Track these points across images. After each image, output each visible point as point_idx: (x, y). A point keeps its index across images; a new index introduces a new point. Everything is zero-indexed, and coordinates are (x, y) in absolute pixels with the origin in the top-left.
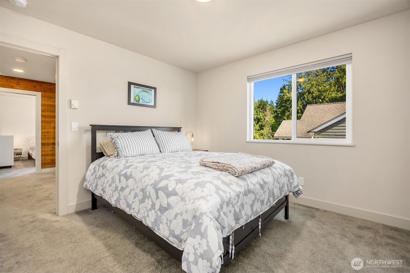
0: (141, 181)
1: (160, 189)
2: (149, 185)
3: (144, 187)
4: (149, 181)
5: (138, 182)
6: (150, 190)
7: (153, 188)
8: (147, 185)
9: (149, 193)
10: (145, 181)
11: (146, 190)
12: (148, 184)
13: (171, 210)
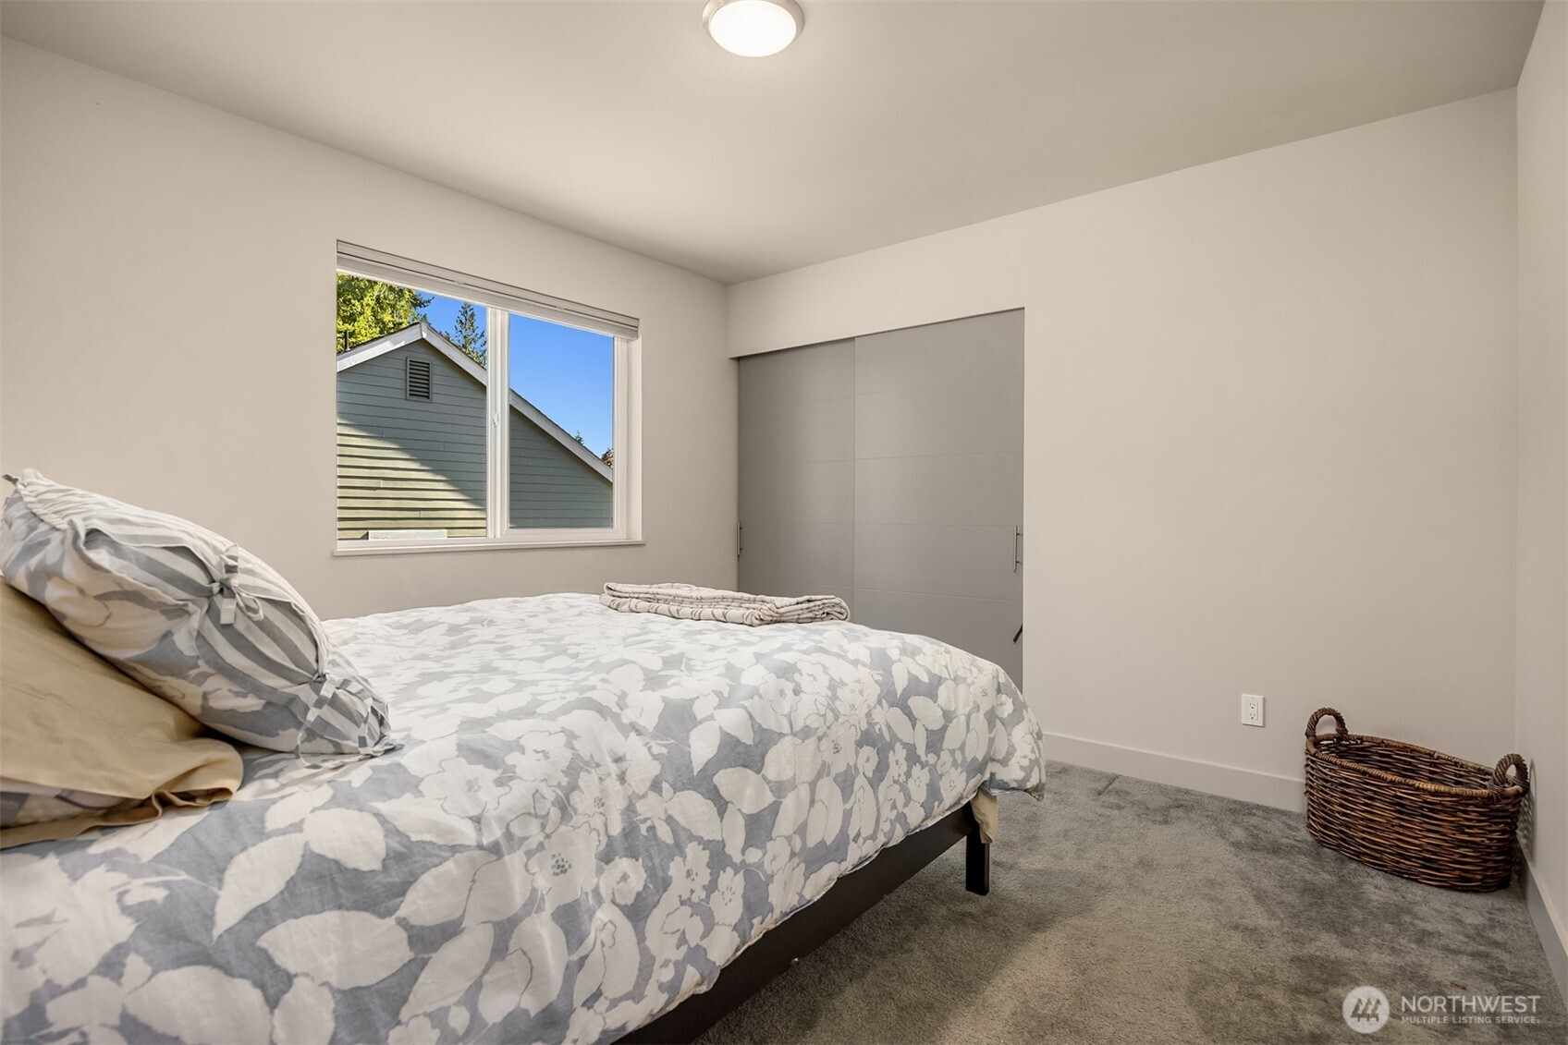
0: (836, 717)
1: (908, 693)
2: (875, 707)
3: (864, 726)
4: (863, 696)
5: (829, 728)
6: (887, 717)
7: (892, 705)
8: (869, 711)
9: (889, 728)
10: (853, 707)
11: (877, 727)
12: (869, 706)
13: (955, 721)
